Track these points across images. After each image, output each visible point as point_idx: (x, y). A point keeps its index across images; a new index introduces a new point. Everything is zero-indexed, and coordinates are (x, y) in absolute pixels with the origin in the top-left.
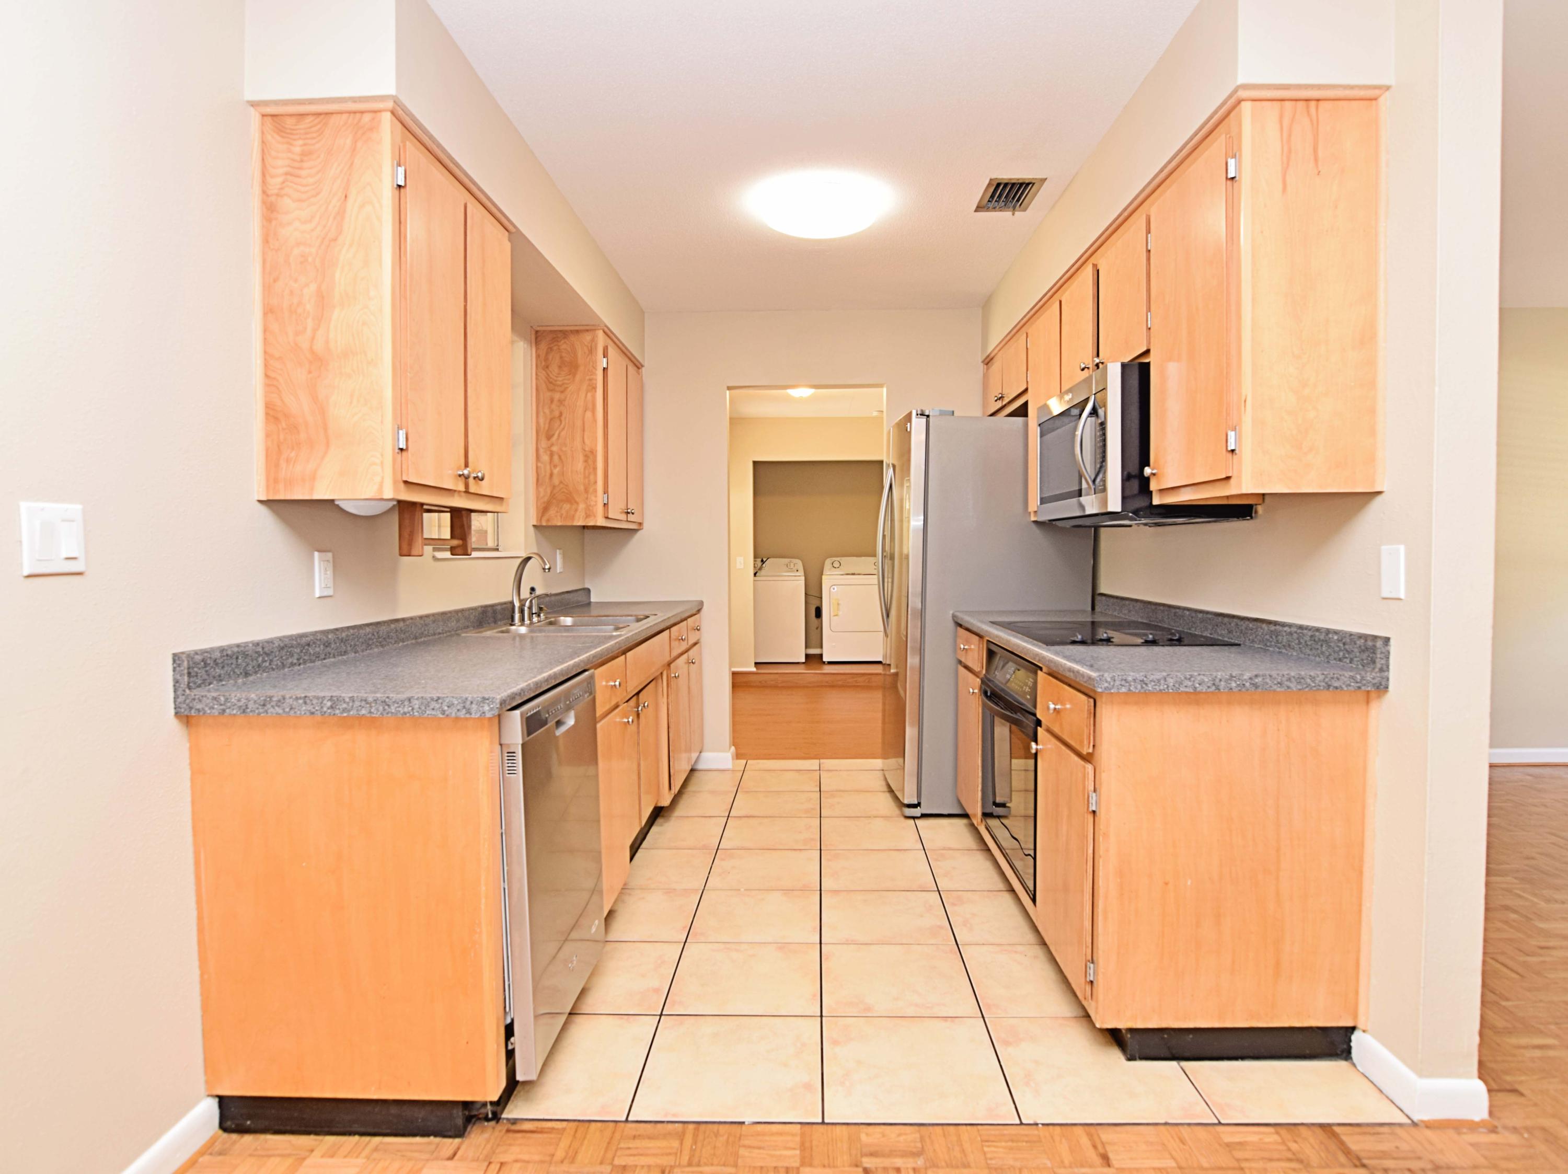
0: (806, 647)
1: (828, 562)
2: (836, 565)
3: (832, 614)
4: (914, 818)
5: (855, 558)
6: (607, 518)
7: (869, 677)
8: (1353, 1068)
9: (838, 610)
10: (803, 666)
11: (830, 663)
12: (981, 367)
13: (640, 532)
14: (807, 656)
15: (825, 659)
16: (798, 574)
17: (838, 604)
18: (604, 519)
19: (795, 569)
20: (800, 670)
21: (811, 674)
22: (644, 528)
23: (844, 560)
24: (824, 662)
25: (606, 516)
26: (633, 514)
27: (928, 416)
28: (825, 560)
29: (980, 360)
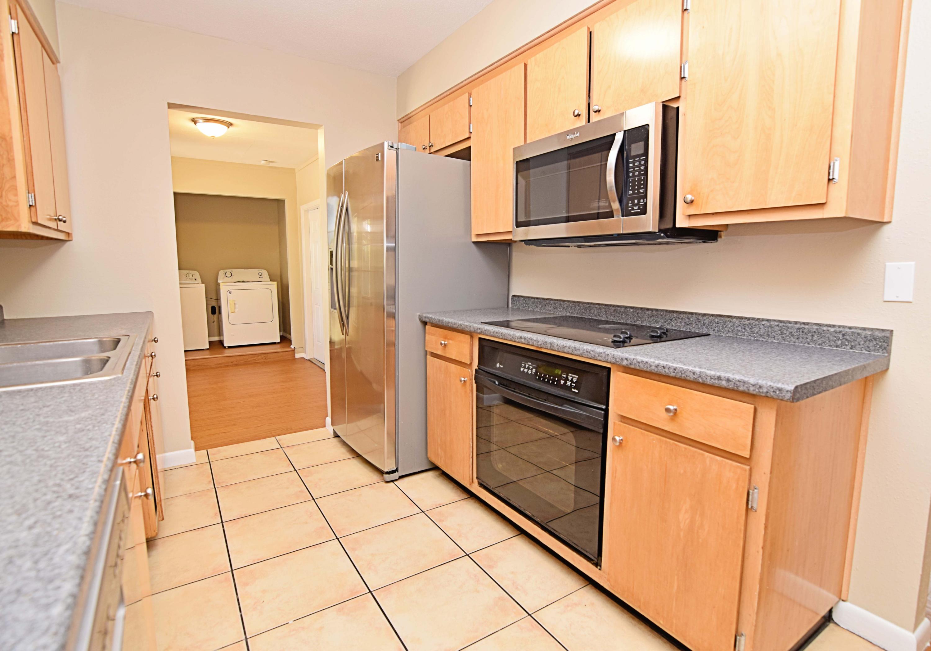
0: (209, 336)
1: (221, 273)
2: (228, 275)
3: (230, 312)
4: (393, 481)
5: (243, 269)
6: (36, 223)
7: (266, 355)
8: (838, 627)
9: (235, 308)
10: (208, 352)
11: (229, 347)
12: (397, 126)
13: (68, 243)
14: (210, 343)
15: (226, 345)
16: (196, 282)
17: (234, 304)
18: (31, 225)
19: (193, 278)
20: (206, 355)
21: (217, 357)
22: (74, 239)
23: (234, 271)
24: (225, 347)
25: (34, 220)
26: (65, 222)
27: (397, 149)
28: (220, 270)
29: (396, 120)
